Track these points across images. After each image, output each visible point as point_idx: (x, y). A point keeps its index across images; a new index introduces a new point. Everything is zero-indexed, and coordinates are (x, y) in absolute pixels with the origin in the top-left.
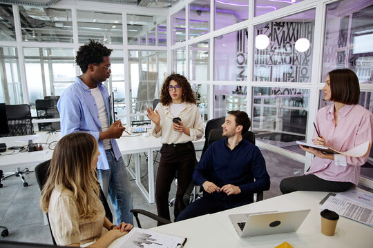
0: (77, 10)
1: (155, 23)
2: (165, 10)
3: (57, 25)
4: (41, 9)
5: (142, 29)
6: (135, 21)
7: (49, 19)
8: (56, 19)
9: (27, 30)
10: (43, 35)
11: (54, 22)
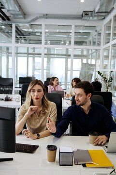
0: (46, 25)
1: (96, 31)
2: (101, 22)
3: (37, 34)
4: (28, 25)
5: (89, 35)
6: (83, 30)
7: (32, 31)
8: (36, 30)
9: (20, 37)
10: (30, 40)
11: (35, 32)
